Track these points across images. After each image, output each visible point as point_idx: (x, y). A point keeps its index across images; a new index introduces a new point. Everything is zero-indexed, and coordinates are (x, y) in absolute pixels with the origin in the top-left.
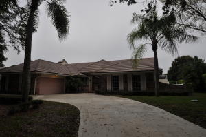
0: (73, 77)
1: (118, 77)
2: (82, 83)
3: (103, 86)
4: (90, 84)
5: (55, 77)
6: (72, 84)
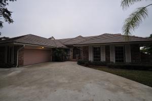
0: (58, 48)
5: (41, 49)
6: (57, 54)
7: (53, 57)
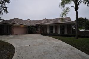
0: (31, 26)
1: (52, 26)
2: (36, 29)
3: (45, 31)
4: (39, 29)
5: (22, 26)
6: (30, 29)
7: (28, 31)
